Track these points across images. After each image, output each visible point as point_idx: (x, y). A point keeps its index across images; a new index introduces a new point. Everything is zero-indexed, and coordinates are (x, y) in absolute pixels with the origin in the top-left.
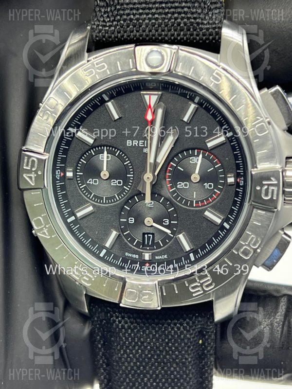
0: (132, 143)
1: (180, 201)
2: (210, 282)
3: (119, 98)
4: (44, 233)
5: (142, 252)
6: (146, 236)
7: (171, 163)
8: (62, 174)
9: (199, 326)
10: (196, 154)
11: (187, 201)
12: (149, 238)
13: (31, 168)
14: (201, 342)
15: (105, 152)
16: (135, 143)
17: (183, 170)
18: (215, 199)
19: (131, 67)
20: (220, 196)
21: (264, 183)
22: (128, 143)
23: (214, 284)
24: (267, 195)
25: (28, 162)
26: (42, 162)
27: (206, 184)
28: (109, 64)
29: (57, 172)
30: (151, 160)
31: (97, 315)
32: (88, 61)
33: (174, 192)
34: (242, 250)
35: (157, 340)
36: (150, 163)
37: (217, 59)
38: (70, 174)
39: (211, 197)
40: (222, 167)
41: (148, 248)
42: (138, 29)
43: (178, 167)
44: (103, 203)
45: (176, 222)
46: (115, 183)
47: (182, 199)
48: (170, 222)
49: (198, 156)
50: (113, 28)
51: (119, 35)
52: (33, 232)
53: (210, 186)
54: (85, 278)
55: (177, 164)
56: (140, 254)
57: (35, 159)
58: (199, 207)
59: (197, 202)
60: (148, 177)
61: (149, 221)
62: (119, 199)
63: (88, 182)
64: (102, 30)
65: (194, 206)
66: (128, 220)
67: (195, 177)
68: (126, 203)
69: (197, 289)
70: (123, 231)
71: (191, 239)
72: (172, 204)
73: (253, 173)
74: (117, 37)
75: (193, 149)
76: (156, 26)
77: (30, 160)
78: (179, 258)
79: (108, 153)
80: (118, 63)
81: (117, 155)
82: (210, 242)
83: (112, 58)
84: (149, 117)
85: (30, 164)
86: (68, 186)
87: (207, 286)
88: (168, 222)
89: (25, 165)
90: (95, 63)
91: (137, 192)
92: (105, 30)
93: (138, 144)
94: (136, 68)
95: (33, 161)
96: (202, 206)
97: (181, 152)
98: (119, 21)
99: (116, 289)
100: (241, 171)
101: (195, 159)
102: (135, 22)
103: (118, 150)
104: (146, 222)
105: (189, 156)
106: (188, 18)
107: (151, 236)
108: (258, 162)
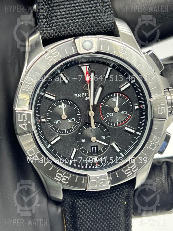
0: (78, 96)
1: (110, 124)
2: (136, 167)
3: (66, 70)
6: (92, 148)
7: (101, 103)
8: (39, 121)
9: (126, 194)
10: (114, 96)
11: (113, 124)
12: (94, 149)
13: (23, 120)
14: (126, 203)
16: (79, 95)
17: (108, 106)
18: (129, 119)
19: (74, 52)
20: (132, 117)
21: (158, 105)
22: (75, 96)
23: (138, 167)
24: (160, 112)
26: (29, 115)
27: (122, 112)
28: (60, 52)
29: (37, 120)
30: (91, 103)
32: (47, 52)
33: (105, 120)
34: (150, 145)
35: (103, 207)
36: (92, 105)
37: (119, 40)
38: (44, 120)
39: (126, 119)
40: (130, 101)
41: (95, 155)
43: (106, 105)
44: (65, 134)
45: (109, 137)
46: (70, 120)
48: (105, 137)
49: (116, 96)
50: (52, 31)
51: (56, 34)
53: (125, 113)
54: (64, 179)
55: (105, 103)
57: (25, 114)
59: (119, 123)
60: (92, 113)
61: (94, 139)
62: (74, 130)
63: (54, 123)
64: (46, 32)
65: (118, 125)
66: (81, 141)
67: (116, 109)
68: (79, 131)
69: (129, 173)
70: (79, 147)
72: (105, 127)
73: (152, 101)
74: (55, 36)
75: (112, 93)
76: (78, 26)
77: (22, 116)
79: (64, 104)
80: (66, 50)
81: (69, 104)
82: (131, 144)
83: (62, 48)
84: (88, 79)
85: (22, 118)
86: (43, 127)
87: (134, 170)
88: (104, 137)
89: (19, 119)
90: (52, 52)
91: (84, 124)
92: (48, 32)
93: (81, 96)
94: (78, 52)
95: (24, 116)
96: (122, 125)
97: (106, 96)
98: (55, 26)
99: (83, 182)
100: (143, 101)
101: (114, 99)
102: (65, 25)
103: (70, 101)
104: (92, 140)
105: (111, 97)
106: (96, 20)
107: (95, 147)
108: (152, 94)
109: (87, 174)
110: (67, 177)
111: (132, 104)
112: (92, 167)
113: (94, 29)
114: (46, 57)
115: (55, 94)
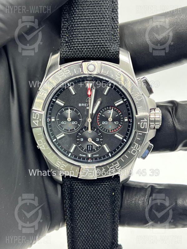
0: (81, 105)
1: (104, 130)
4: (43, 147)
5: (87, 154)
6: (89, 146)
7: (99, 113)
8: (50, 120)
9: (113, 186)
11: (107, 130)
12: (90, 147)
13: (36, 118)
14: (113, 194)
15: (69, 109)
16: (83, 105)
17: (104, 116)
18: (119, 129)
19: (81, 71)
20: (122, 127)
21: (141, 121)
22: (79, 105)
23: (120, 167)
24: (142, 126)
25: (35, 115)
26: (41, 115)
27: (115, 122)
28: (71, 70)
29: (48, 119)
30: (90, 112)
31: (66, 182)
32: (61, 69)
33: (101, 126)
34: (132, 151)
36: (90, 114)
37: (118, 67)
38: (53, 120)
39: (118, 128)
40: (122, 114)
41: (90, 152)
42: (81, 53)
43: (102, 115)
44: (68, 132)
45: (102, 140)
46: (74, 123)
47: (104, 129)
48: (99, 140)
49: (111, 109)
50: (70, 53)
51: (73, 56)
52: (38, 147)
53: (117, 123)
54: (62, 166)
55: (102, 113)
56: (86, 155)
57: (38, 114)
58: (112, 132)
59: (111, 130)
60: (89, 120)
61: (90, 140)
62: (76, 131)
63: (61, 123)
64: (65, 53)
65: (110, 132)
66: (80, 140)
67: (110, 119)
68: (79, 132)
70: (78, 144)
71: (109, 147)
72: (100, 132)
73: (136, 117)
74: (72, 57)
75: (109, 107)
76: (90, 51)
77: (36, 114)
78: (104, 156)
79: (70, 110)
80: (75, 70)
81: (74, 110)
82: (118, 148)
83: (72, 68)
84: (89, 93)
85: (36, 116)
86: (52, 125)
87: (117, 168)
89: (33, 116)
90: (64, 70)
91: (84, 127)
92: (66, 54)
93: (84, 105)
94: (83, 72)
95: (37, 115)
96: (114, 132)
97: (104, 108)
98: (73, 49)
99: (76, 171)
100: (131, 116)
101: (110, 111)
102: (80, 50)
103: (75, 108)
104: (88, 140)
105: (107, 110)
106: (104, 48)
107: (91, 146)
108: (138, 112)
109: (80, 165)
110: (65, 166)
111: (122, 117)
112: (85, 160)
113: (102, 55)
114: (59, 73)
115: (64, 102)
